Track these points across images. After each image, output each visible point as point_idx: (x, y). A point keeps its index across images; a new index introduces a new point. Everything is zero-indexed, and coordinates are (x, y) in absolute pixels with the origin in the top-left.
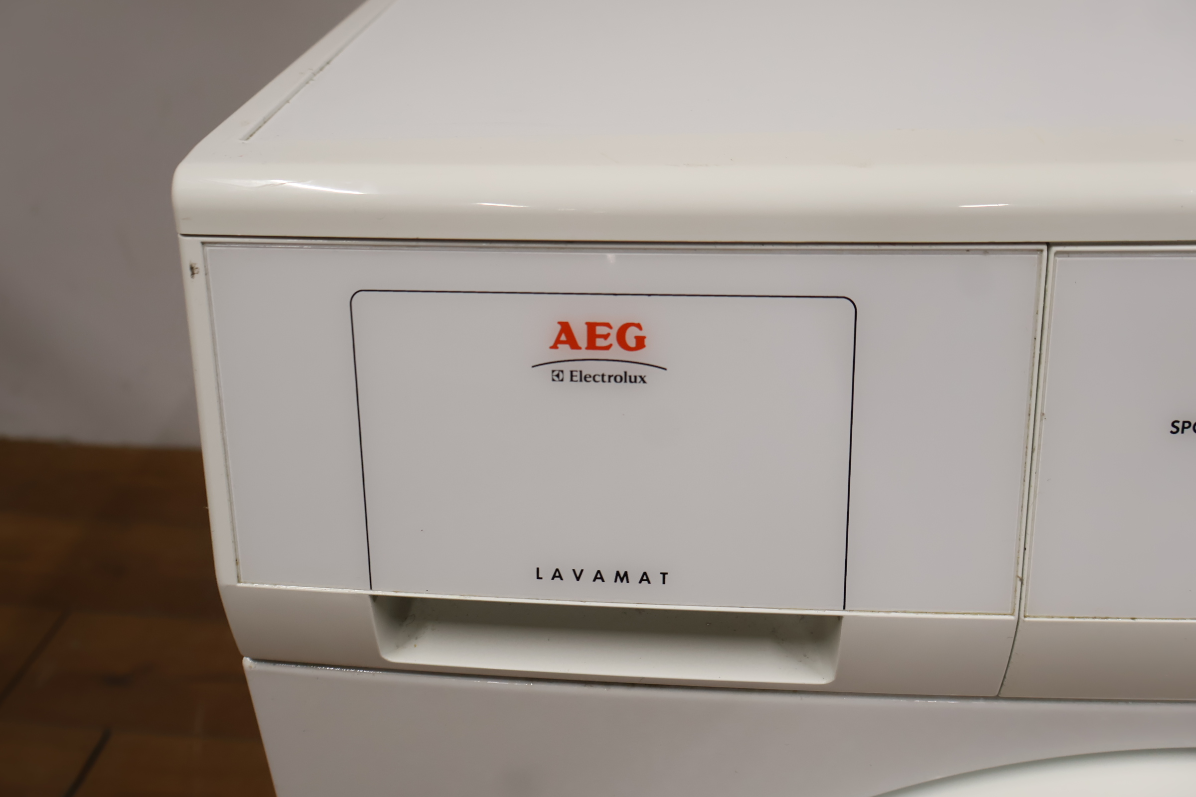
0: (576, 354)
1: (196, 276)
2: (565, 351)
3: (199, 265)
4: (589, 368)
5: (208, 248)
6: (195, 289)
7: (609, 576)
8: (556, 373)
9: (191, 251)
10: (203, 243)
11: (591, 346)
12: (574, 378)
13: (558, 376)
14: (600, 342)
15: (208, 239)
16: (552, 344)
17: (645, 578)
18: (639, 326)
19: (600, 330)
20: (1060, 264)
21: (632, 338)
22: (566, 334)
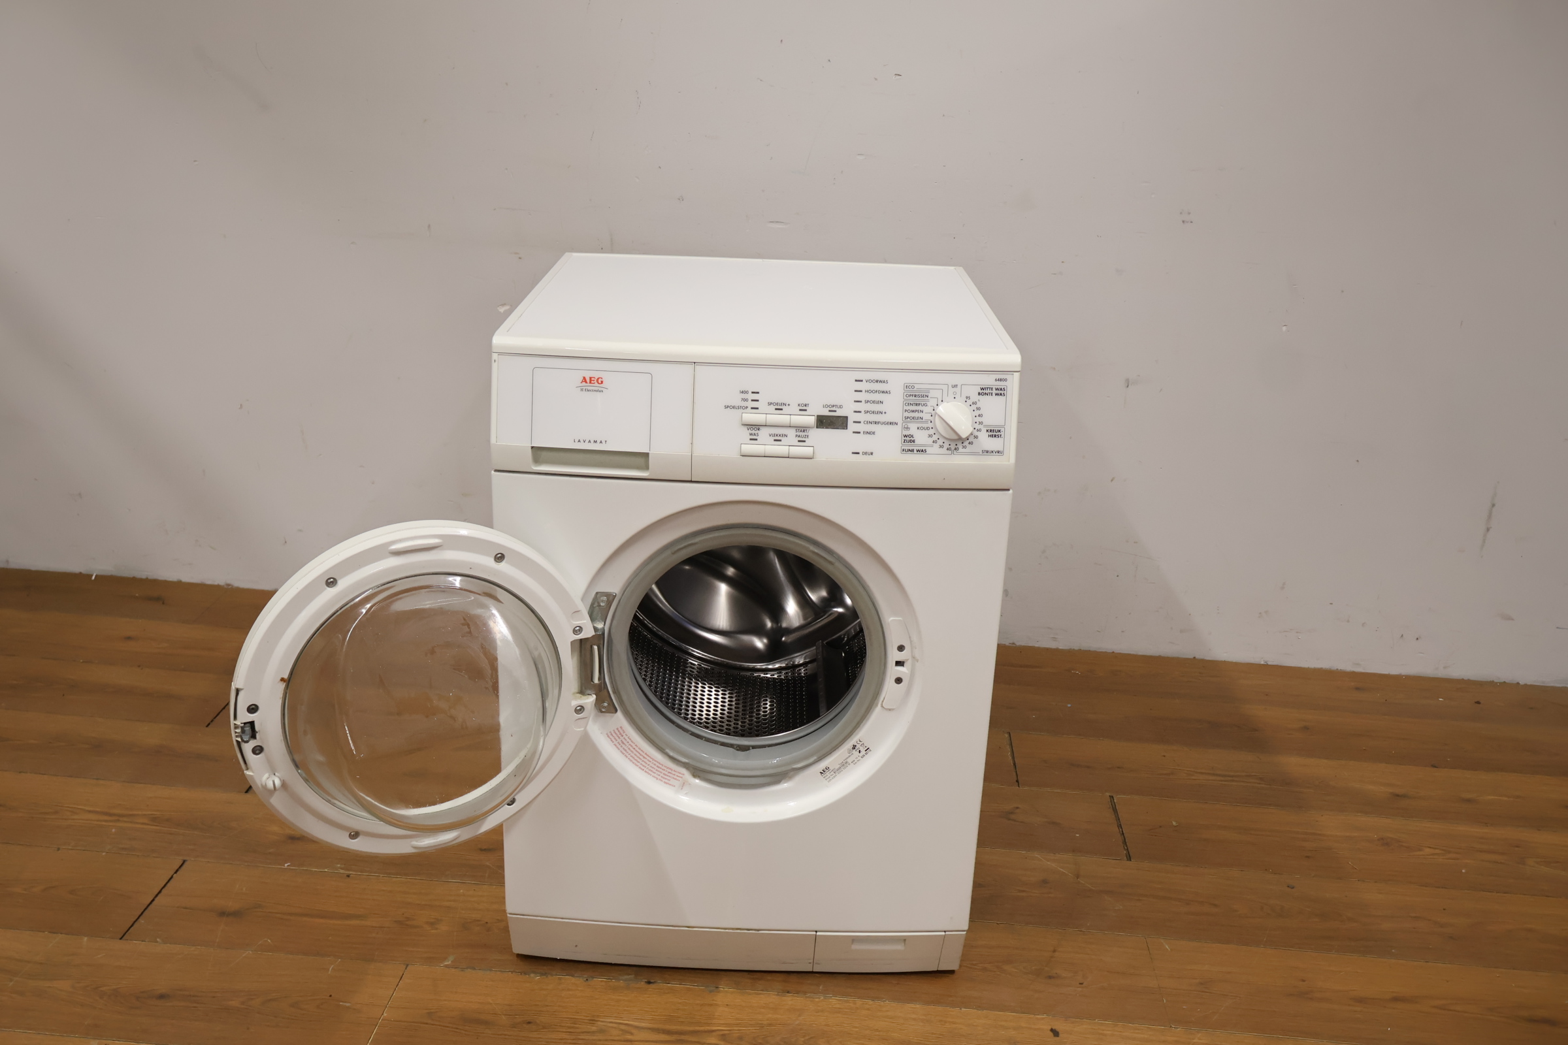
0: (586, 384)
1: (495, 363)
2: (584, 384)
3: (497, 360)
4: (589, 388)
5: (500, 356)
6: (495, 366)
7: (592, 441)
9: (495, 356)
11: (590, 383)
12: (586, 390)
14: (592, 382)
15: (500, 354)
16: (581, 382)
17: (601, 442)
18: (602, 379)
19: (592, 379)
20: (698, 368)
21: (600, 381)
22: (584, 380)
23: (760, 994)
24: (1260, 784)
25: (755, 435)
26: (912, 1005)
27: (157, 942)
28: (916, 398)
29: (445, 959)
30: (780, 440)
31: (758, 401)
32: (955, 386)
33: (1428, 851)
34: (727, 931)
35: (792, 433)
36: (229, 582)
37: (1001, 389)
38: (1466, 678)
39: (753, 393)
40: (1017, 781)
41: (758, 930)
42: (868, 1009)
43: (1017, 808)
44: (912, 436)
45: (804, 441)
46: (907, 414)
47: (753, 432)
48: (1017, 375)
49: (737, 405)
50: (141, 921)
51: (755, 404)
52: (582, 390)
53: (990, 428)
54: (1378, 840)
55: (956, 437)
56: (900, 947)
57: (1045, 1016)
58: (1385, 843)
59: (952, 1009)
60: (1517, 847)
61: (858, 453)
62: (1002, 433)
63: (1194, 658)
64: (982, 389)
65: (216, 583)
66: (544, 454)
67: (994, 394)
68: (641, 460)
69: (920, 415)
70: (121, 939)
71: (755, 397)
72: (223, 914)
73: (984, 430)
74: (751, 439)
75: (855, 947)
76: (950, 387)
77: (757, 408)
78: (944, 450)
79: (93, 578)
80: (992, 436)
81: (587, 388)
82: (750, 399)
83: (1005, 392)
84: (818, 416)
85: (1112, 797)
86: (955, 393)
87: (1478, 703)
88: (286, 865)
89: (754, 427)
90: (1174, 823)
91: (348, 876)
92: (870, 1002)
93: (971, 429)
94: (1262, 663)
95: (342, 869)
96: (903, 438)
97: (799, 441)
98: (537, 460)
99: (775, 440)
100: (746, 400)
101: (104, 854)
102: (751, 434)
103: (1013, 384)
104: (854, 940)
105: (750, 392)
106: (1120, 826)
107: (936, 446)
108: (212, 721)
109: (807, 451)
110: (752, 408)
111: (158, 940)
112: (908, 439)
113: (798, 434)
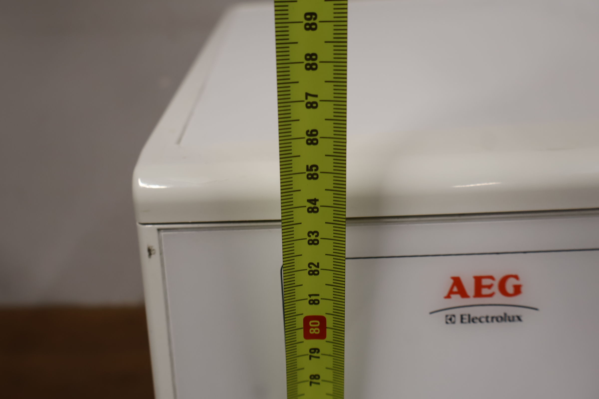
1: (153, 256)
2: (457, 300)
3: (155, 247)
5: (163, 233)
6: (151, 267)
8: (449, 317)
9: (148, 237)
10: (159, 230)
11: (478, 294)
12: (464, 321)
13: (450, 319)
14: (485, 291)
15: (163, 226)
16: (446, 294)
18: (516, 277)
19: (485, 282)
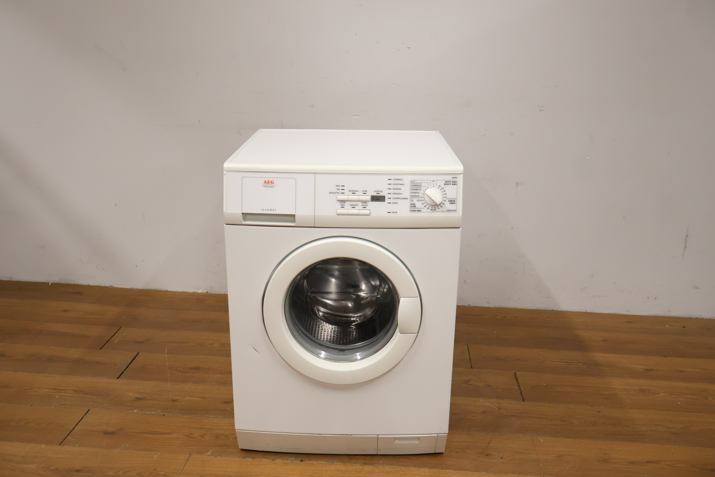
2: (265, 184)
3: (226, 174)
4: (268, 186)
6: (225, 177)
7: (269, 210)
9: (225, 172)
11: (268, 183)
15: (227, 171)
17: (273, 210)
19: (269, 182)
20: (316, 175)
21: (272, 182)
22: (265, 182)
23: (353, 465)
24: (583, 366)
25: (343, 205)
26: (423, 469)
27: (76, 446)
28: (416, 187)
29: (207, 452)
30: (355, 207)
31: (344, 190)
32: (434, 181)
33: (662, 394)
34: (337, 436)
35: (360, 204)
36: (111, 285)
37: (455, 182)
38: (679, 316)
39: (342, 186)
40: (471, 367)
41: (351, 435)
42: (403, 471)
43: (472, 379)
44: (415, 204)
45: (366, 208)
46: (412, 194)
47: (342, 204)
48: (462, 175)
49: (334, 192)
50: (69, 437)
51: (343, 191)
52: (264, 187)
53: (450, 200)
54: (639, 390)
55: (435, 204)
56: (417, 442)
57: (485, 473)
58: (642, 391)
59: (442, 470)
60: (704, 392)
61: (390, 212)
62: (456, 202)
63: (553, 310)
64: (446, 182)
65: (105, 286)
66: (248, 216)
67: (451, 184)
68: (292, 218)
69: (418, 194)
70: (59, 445)
71: (343, 188)
72: (106, 433)
73: (447, 201)
74: (341, 207)
75: (397, 442)
76: (431, 181)
77: (344, 193)
78: (429, 210)
79: (50, 284)
80: (451, 203)
81: (266, 186)
82: (341, 189)
83: (456, 183)
84: (371, 196)
85: (515, 373)
86: (434, 184)
87: (684, 327)
88: (135, 411)
89: (343, 201)
90: (544, 384)
91: (164, 415)
92: (404, 468)
93: (441, 200)
94: (584, 311)
95: (161, 412)
96: (411, 205)
97: (363, 208)
98: (245, 219)
99: (352, 207)
100: (339, 189)
101: (52, 407)
102: (341, 205)
103: (460, 180)
104: (395, 439)
105: (340, 186)
106: (519, 386)
107: (426, 208)
108: (103, 347)
109: (367, 212)
110: (342, 193)
111: (77, 445)
112: (413, 205)
113: (363, 204)
